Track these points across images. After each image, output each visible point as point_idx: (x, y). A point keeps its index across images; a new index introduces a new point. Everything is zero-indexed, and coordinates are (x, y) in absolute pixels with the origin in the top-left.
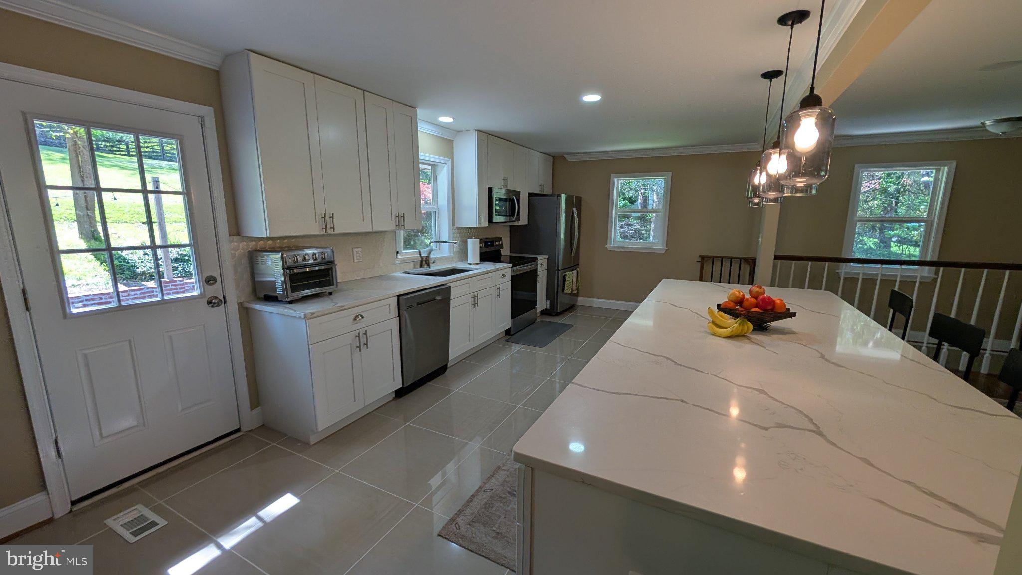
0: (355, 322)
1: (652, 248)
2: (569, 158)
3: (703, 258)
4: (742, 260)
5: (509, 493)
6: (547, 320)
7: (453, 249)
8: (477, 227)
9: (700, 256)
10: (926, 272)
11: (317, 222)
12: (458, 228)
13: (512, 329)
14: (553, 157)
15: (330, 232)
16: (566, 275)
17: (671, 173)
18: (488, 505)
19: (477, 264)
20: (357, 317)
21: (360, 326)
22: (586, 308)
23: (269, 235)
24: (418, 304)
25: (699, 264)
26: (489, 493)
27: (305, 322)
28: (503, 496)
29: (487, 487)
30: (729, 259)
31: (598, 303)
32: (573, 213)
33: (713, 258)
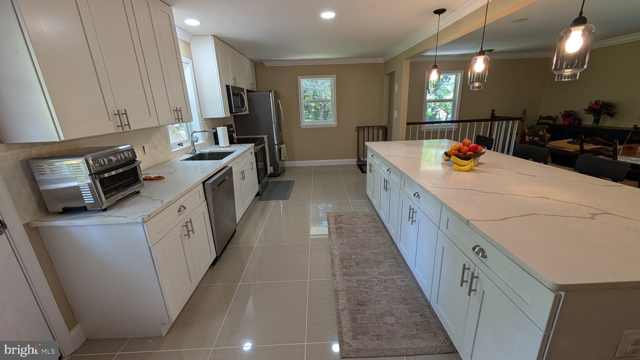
0: (181, 213)
1: (326, 125)
2: (267, 64)
3: (358, 128)
4: (379, 127)
5: (358, 304)
6: (273, 180)
7: (205, 136)
8: (224, 118)
9: (357, 127)
10: (454, 126)
11: (111, 119)
12: (206, 120)
13: (260, 191)
14: (255, 63)
15: (126, 129)
16: (281, 148)
17: (335, 75)
18: (353, 320)
19: (228, 147)
20: (180, 208)
21: (185, 216)
22: (292, 168)
23: (63, 138)
24: (218, 186)
25: (356, 133)
26: (346, 312)
27: (142, 226)
28: (357, 308)
29: (341, 307)
30: (373, 127)
31: (299, 163)
32: (278, 103)
33: (364, 127)
